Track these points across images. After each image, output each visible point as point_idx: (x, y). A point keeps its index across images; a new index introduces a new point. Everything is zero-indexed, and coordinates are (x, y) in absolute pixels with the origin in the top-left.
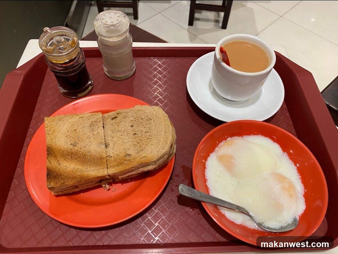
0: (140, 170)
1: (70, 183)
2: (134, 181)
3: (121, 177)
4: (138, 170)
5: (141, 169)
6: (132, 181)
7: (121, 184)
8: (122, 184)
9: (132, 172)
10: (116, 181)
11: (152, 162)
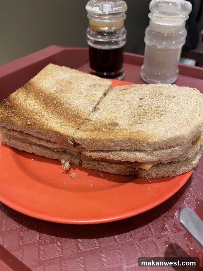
0: (122, 155)
1: (18, 122)
2: (107, 179)
3: (90, 154)
4: (120, 153)
5: (124, 153)
6: (104, 178)
7: (87, 174)
8: (89, 175)
9: (108, 151)
10: (83, 166)
11: (148, 144)
